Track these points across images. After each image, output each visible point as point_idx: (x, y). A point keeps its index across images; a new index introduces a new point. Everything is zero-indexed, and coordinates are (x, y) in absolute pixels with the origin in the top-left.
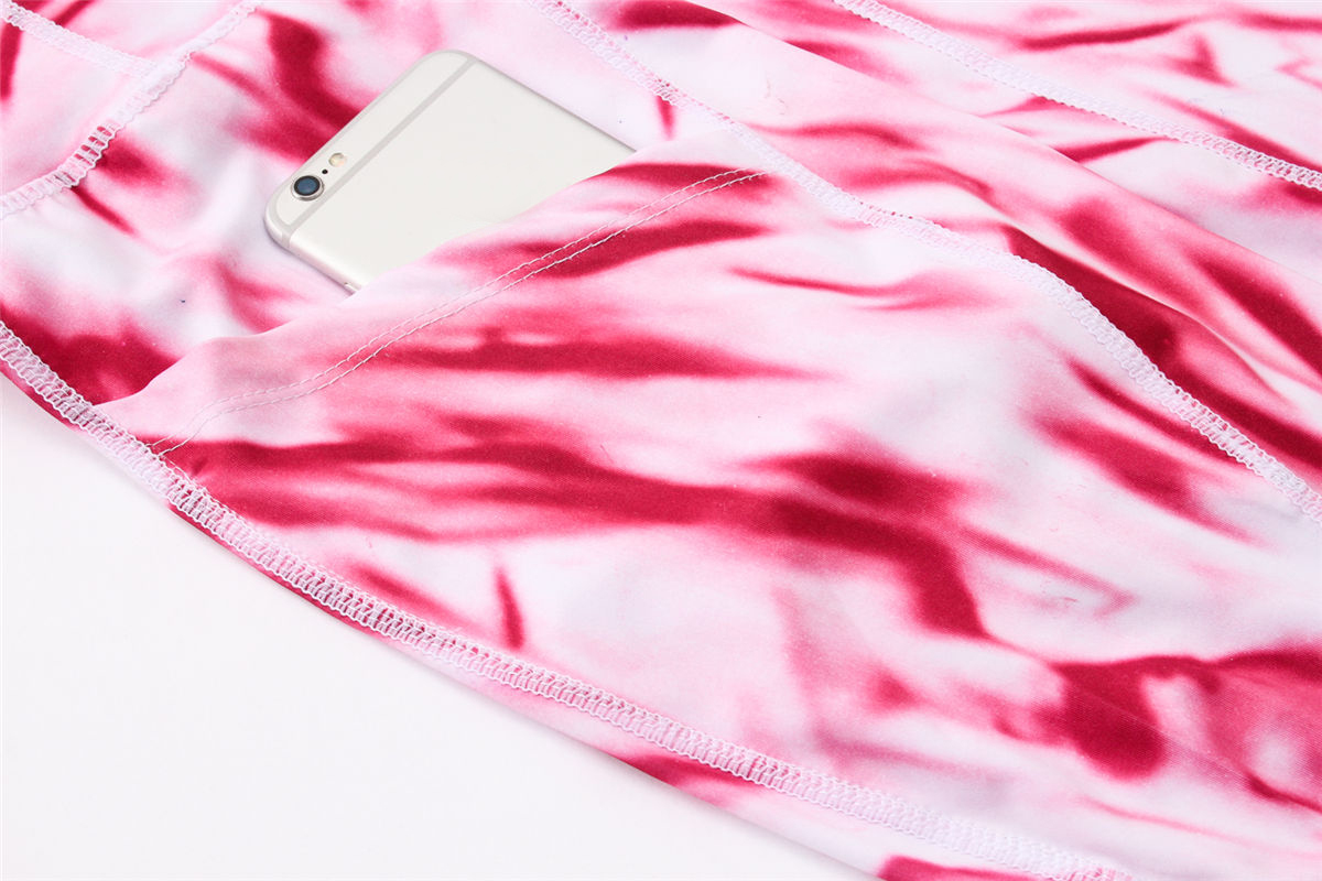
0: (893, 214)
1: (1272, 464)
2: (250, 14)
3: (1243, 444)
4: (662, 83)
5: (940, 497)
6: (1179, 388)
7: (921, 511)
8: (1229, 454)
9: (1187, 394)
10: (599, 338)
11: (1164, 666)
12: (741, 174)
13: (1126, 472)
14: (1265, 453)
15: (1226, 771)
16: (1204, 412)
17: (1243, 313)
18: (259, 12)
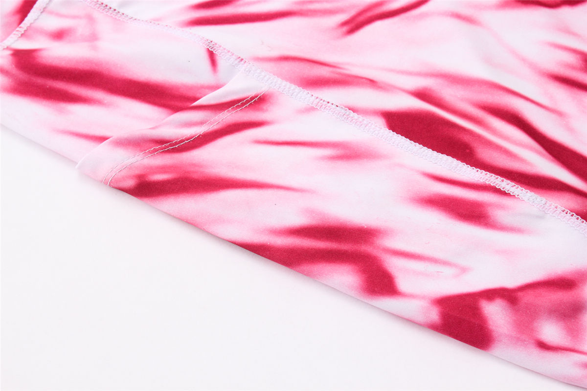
0: (328, 103)
1: (528, 194)
2: (4, 49)
3: (512, 187)
4: (209, 41)
5: (371, 237)
6: (478, 169)
7: (361, 243)
8: (507, 192)
9: (482, 171)
10: (195, 176)
11: (491, 294)
12: (252, 98)
13: (458, 214)
14: (524, 189)
15: (525, 341)
16: (491, 176)
17: (504, 123)
18: (8, 48)
